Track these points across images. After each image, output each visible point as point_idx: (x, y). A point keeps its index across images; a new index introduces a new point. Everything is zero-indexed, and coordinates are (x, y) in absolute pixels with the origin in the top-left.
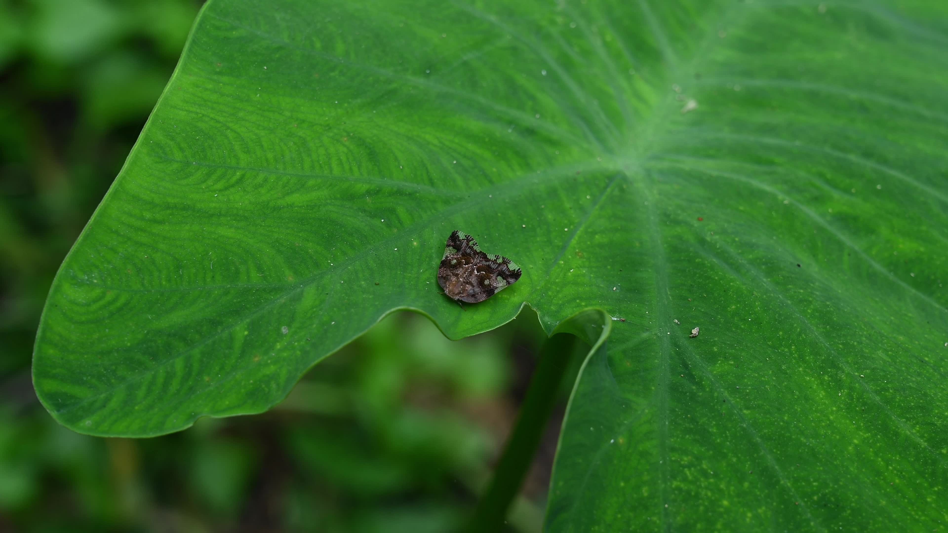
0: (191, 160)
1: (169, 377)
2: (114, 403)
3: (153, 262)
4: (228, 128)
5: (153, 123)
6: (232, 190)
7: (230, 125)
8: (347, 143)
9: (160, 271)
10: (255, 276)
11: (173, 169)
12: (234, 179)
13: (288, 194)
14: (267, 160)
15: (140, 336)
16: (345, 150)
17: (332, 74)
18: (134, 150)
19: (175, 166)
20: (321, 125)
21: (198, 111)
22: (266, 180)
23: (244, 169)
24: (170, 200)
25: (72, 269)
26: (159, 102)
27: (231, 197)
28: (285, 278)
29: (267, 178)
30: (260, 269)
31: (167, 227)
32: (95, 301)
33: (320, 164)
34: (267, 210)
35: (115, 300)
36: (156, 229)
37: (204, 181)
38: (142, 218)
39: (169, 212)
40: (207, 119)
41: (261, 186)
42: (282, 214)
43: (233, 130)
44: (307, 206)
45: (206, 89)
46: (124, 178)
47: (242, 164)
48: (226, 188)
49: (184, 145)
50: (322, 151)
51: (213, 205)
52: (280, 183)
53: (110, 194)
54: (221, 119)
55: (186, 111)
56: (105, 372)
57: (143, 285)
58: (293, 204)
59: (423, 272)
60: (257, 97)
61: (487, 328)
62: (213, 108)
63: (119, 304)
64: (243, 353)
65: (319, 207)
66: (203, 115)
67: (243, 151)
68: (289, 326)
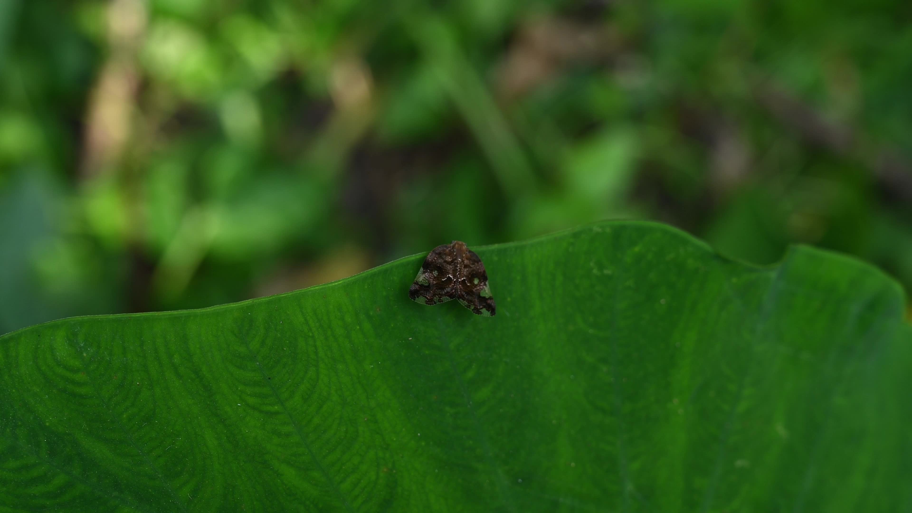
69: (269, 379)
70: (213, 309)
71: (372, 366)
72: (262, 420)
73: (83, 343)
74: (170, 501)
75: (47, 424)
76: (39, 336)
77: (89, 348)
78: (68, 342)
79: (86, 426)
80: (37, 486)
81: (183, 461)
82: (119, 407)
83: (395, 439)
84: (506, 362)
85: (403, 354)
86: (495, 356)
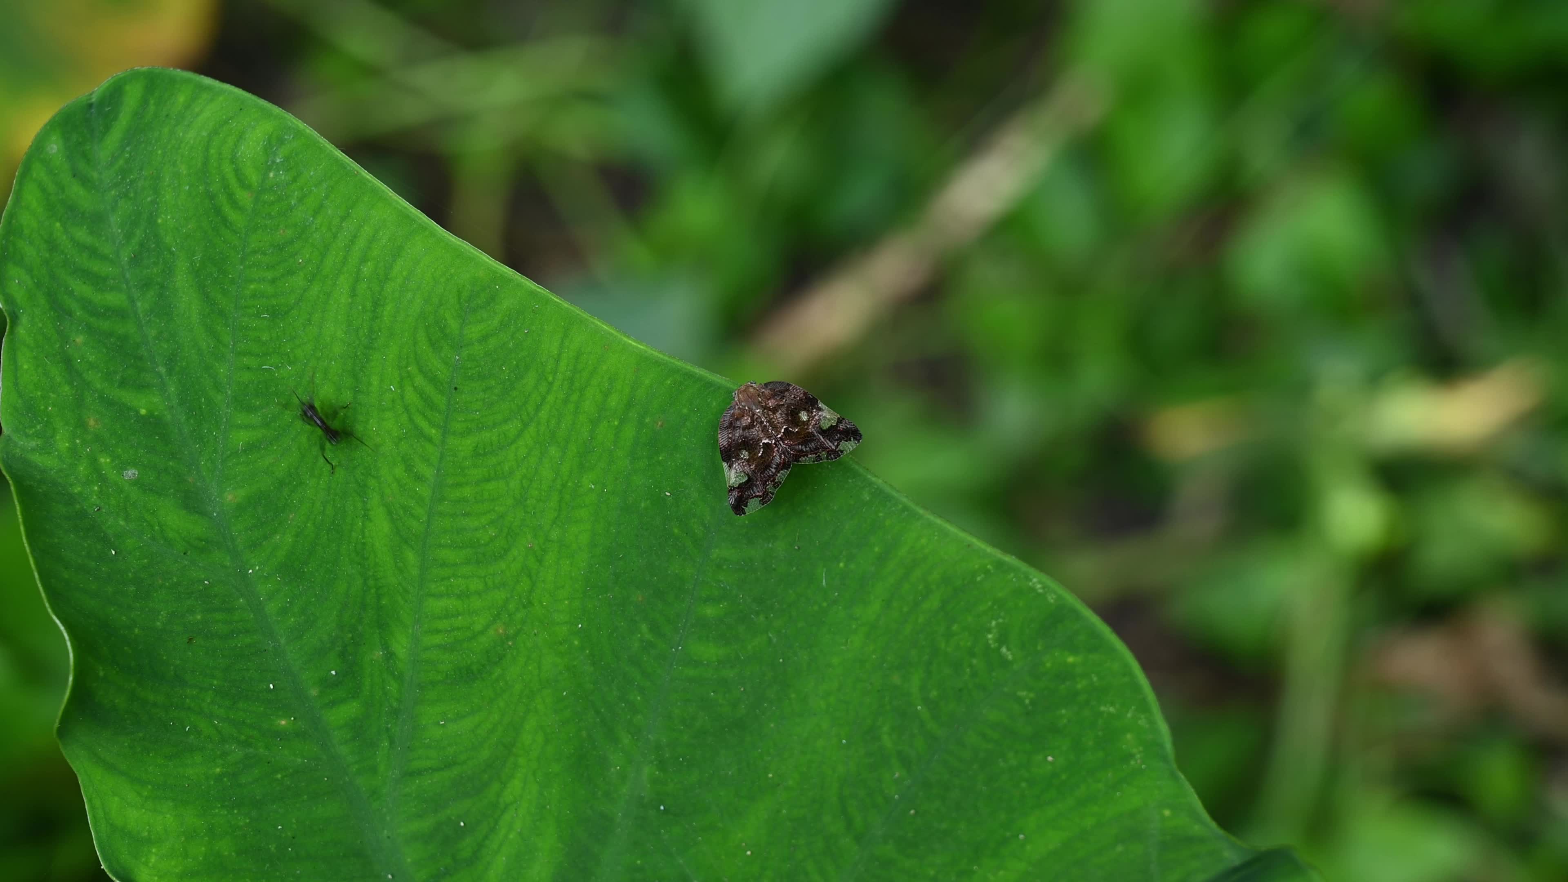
0: (465, 353)
1: (97, 281)
2: (76, 191)
3: (291, 272)
4: (526, 425)
5: (532, 293)
6: (404, 418)
7: (532, 429)
8: (491, 632)
9: (273, 281)
10: (240, 438)
11: (446, 320)
12: (423, 424)
13: (390, 513)
14: (458, 485)
15: (168, 239)
16: (478, 627)
17: (644, 627)
18: (481, 256)
19: (453, 325)
20: (531, 591)
21: (560, 376)
22: (419, 478)
23: (443, 442)
24: (389, 308)
25: (293, 138)
26: (572, 308)
27: (388, 414)
28: (231, 488)
29: (422, 481)
30: (251, 447)
31: (344, 299)
32: (237, 172)
33: (449, 578)
34: (361, 473)
35: (234, 204)
36: (344, 282)
37: (421, 371)
38: (364, 260)
39: (369, 305)
40: (543, 389)
41: (409, 468)
42: (351, 498)
43: (520, 434)
44: (364, 544)
45: (606, 395)
46: (433, 234)
47: (452, 441)
48: (406, 409)
49: (493, 342)
50: (475, 585)
51: (375, 381)
52: (412, 503)
53: (405, 208)
54: (543, 414)
55: (559, 355)
56: (128, 180)
57: (255, 252)
58: (370, 520)
59: (216, 727)
60: (588, 482)
61: (94, 817)
62: (566, 401)
63: (227, 209)
64: (110, 403)
65: (359, 564)
66: (551, 384)
67: (477, 446)
68: (136, 482)
69: (456, 389)
70: (458, 243)
71: (593, 486)
72: (404, 431)
73: (281, 159)
74: (214, 434)
75: (160, 221)
76: (241, 109)
77: (283, 172)
78: (265, 143)
79: (199, 259)
80: (85, 283)
81: (269, 397)
82: (255, 269)
83: (545, 604)
84: (770, 639)
85: (643, 505)
86: (762, 618)
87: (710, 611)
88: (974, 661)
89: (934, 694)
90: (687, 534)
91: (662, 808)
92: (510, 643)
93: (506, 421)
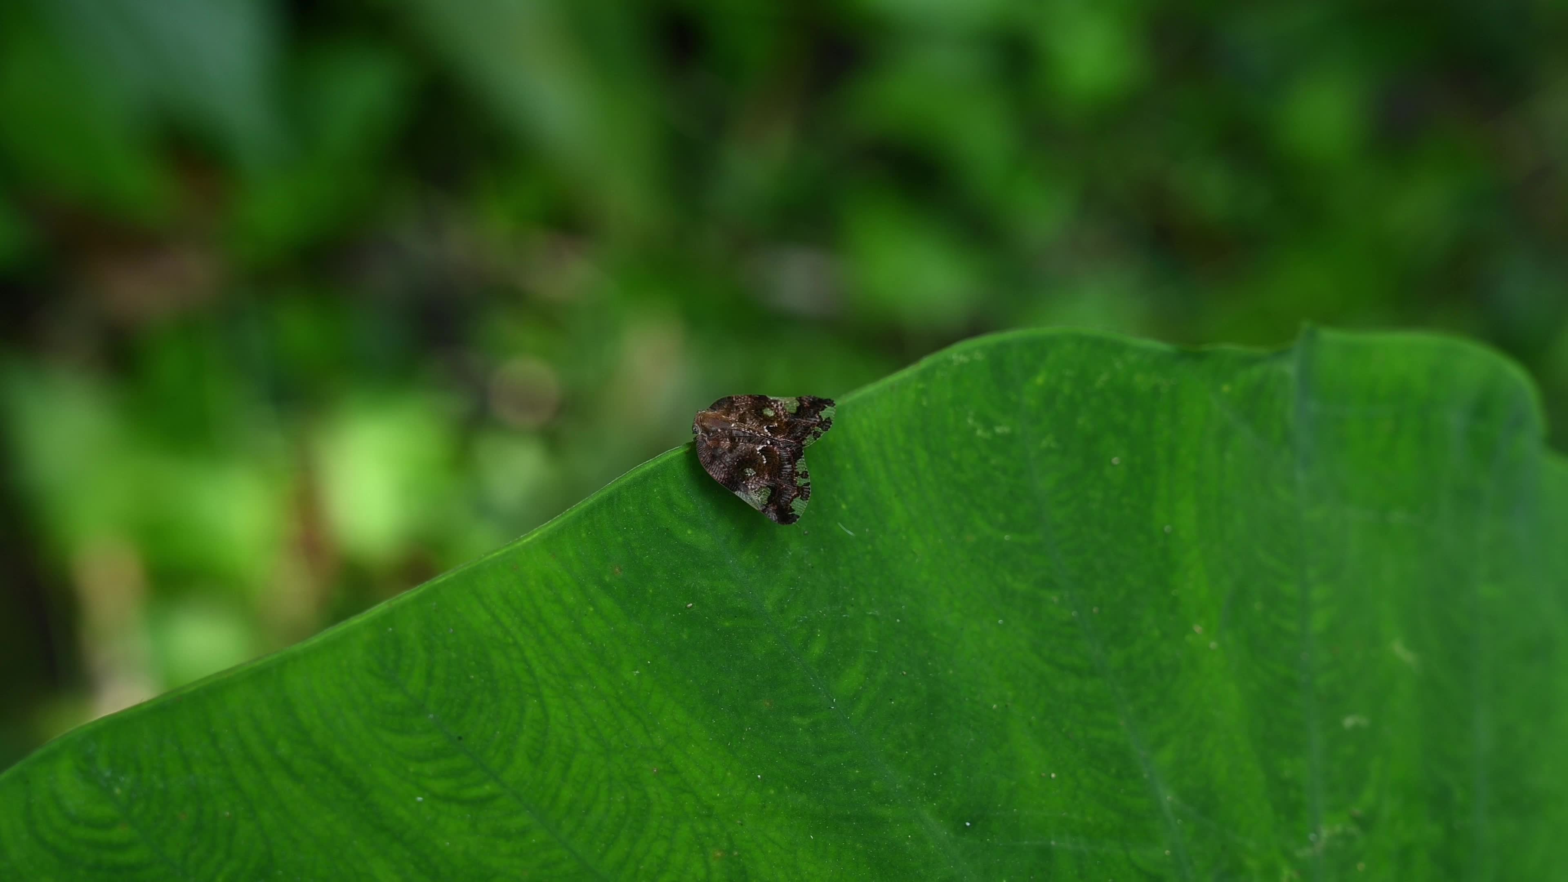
0: (431, 706)
3: (231, 833)
4: (539, 695)
5: (420, 598)
6: (455, 809)
7: (546, 692)
8: (714, 864)
9: (228, 855)
11: (388, 702)
12: (474, 792)
14: (555, 798)
16: (702, 874)
17: (796, 719)
18: (351, 623)
19: (396, 698)
20: (698, 799)
21: (514, 630)
22: (523, 833)
23: (504, 785)
24: (339, 751)
25: (97, 743)
27: (442, 821)
29: (528, 831)
31: (298, 792)
32: (90, 824)
33: (638, 869)
35: (122, 847)
36: (280, 782)
37: (422, 760)
38: (272, 747)
39: (321, 769)
40: (515, 654)
41: (507, 836)
43: (543, 706)
45: (559, 601)
47: (508, 776)
48: (448, 799)
49: (439, 673)
50: (660, 848)
51: (401, 812)
52: (544, 855)
54: (539, 671)
55: (494, 616)
57: (185, 856)
60: (630, 674)
62: (541, 641)
63: (121, 859)
66: (516, 644)
67: (528, 755)
69: (460, 738)
71: (637, 672)
72: (469, 816)
73: (108, 770)
76: (25, 782)
77: (123, 777)
78: (80, 776)
82: (205, 866)
83: (718, 795)
84: (874, 617)
85: (685, 637)
86: (850, 609)
87: (817, 649)
88: (993, 462)
89: (1001, 517)
90: (736, 617)
91: (968, 824)
92: (736, 853)
93: (522, 710)
